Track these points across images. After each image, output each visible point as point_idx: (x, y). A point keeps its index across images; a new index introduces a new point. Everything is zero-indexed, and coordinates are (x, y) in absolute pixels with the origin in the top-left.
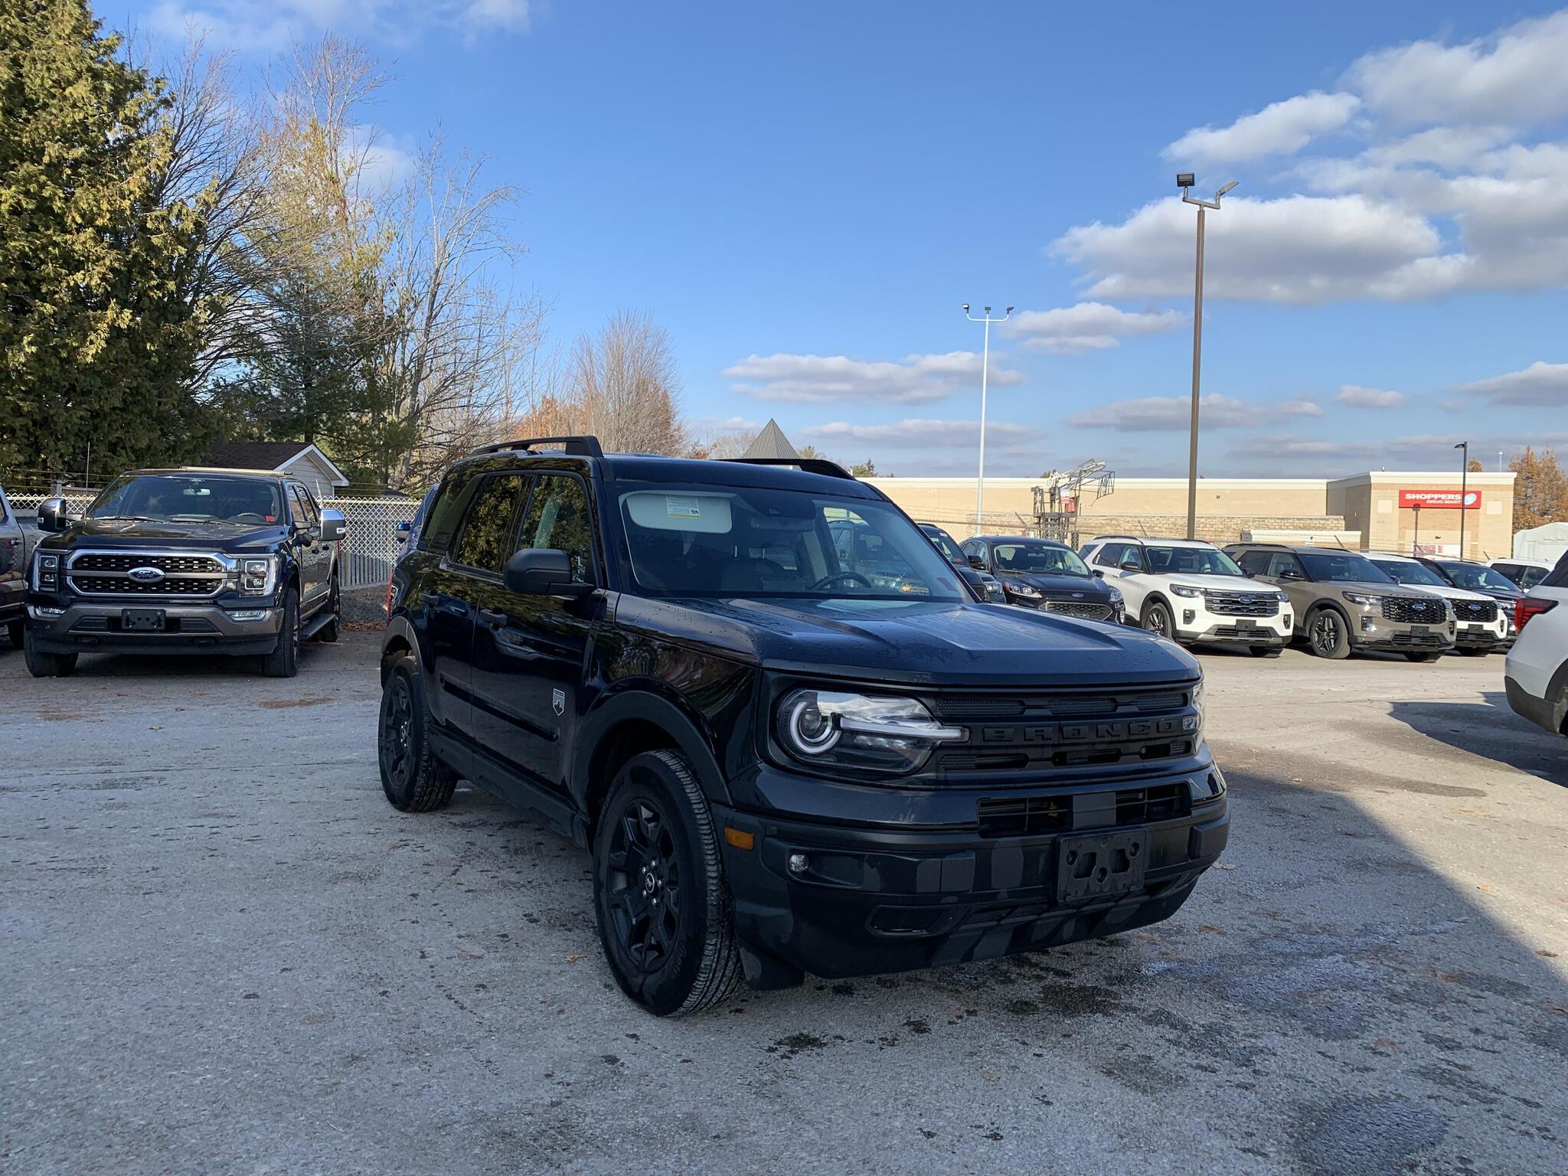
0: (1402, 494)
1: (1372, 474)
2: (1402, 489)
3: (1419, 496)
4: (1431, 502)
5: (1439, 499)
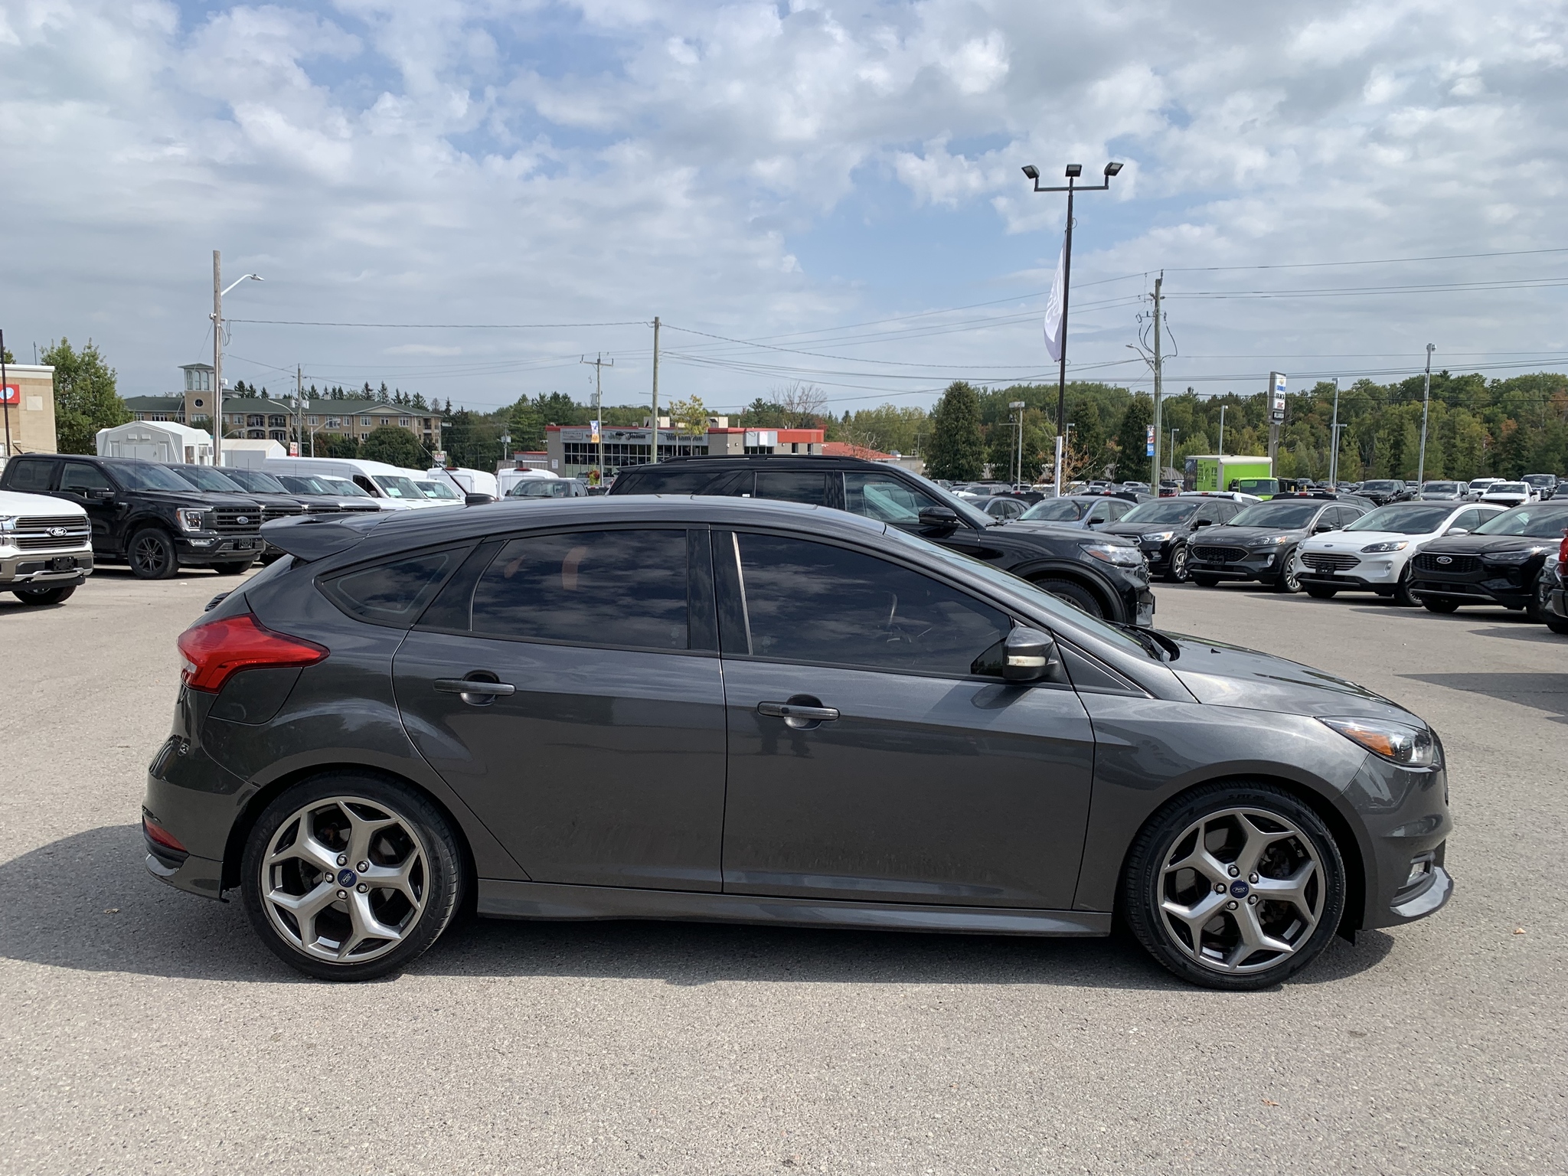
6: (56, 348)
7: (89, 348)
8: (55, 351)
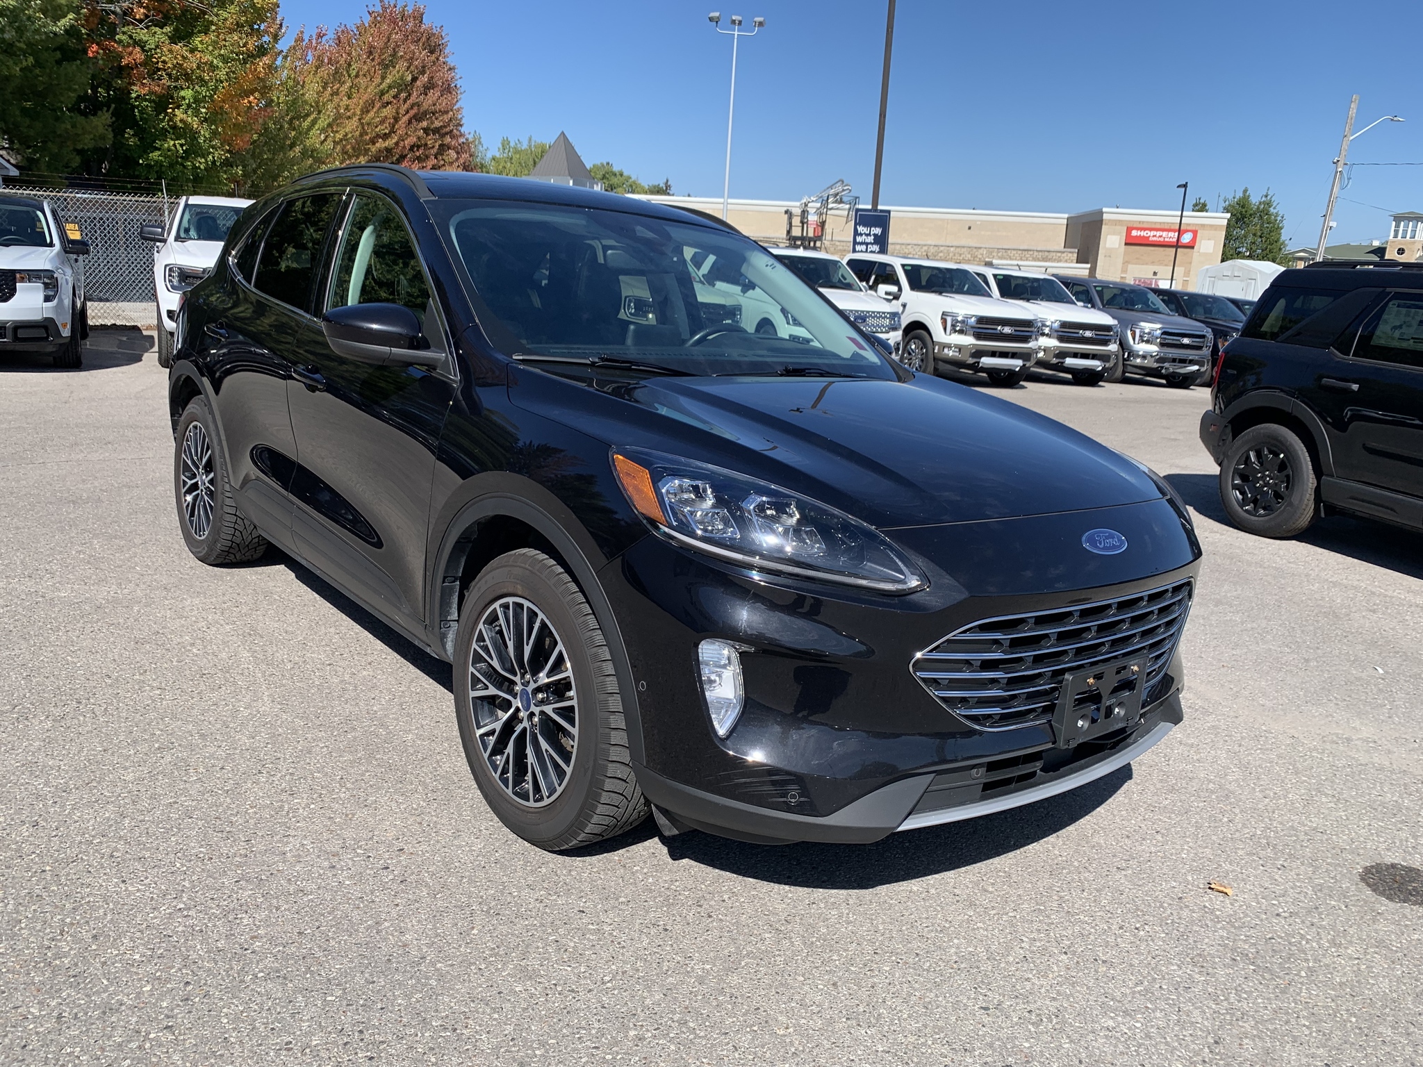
0: (1129, 230)
1: (1104, 210)
2: (1129, 225)
3: (1143, 233)
4: (1155, 239)
5: (1160, 236)
7: (1266, 196)
8: (1236, 199)
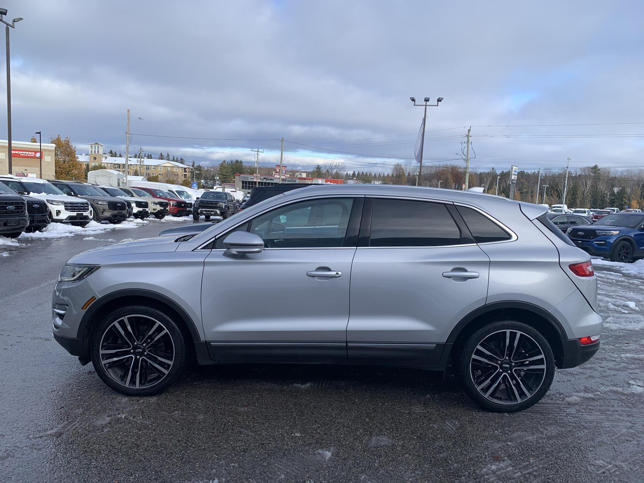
4: (23, 155)
5: (26, 154)
6: (55, 138)
7: (67, 138)
8: (55, 139)
